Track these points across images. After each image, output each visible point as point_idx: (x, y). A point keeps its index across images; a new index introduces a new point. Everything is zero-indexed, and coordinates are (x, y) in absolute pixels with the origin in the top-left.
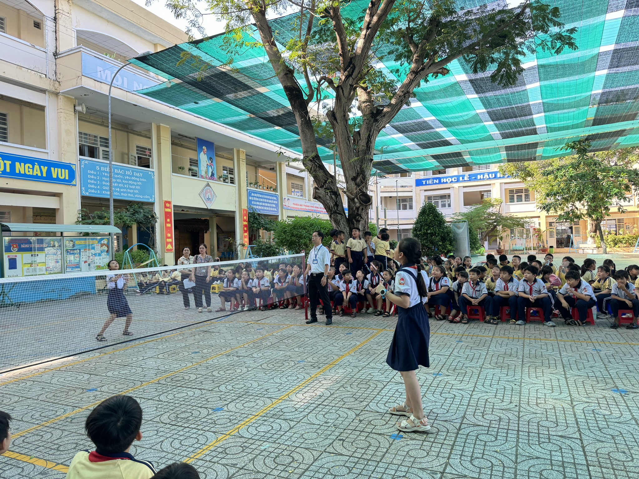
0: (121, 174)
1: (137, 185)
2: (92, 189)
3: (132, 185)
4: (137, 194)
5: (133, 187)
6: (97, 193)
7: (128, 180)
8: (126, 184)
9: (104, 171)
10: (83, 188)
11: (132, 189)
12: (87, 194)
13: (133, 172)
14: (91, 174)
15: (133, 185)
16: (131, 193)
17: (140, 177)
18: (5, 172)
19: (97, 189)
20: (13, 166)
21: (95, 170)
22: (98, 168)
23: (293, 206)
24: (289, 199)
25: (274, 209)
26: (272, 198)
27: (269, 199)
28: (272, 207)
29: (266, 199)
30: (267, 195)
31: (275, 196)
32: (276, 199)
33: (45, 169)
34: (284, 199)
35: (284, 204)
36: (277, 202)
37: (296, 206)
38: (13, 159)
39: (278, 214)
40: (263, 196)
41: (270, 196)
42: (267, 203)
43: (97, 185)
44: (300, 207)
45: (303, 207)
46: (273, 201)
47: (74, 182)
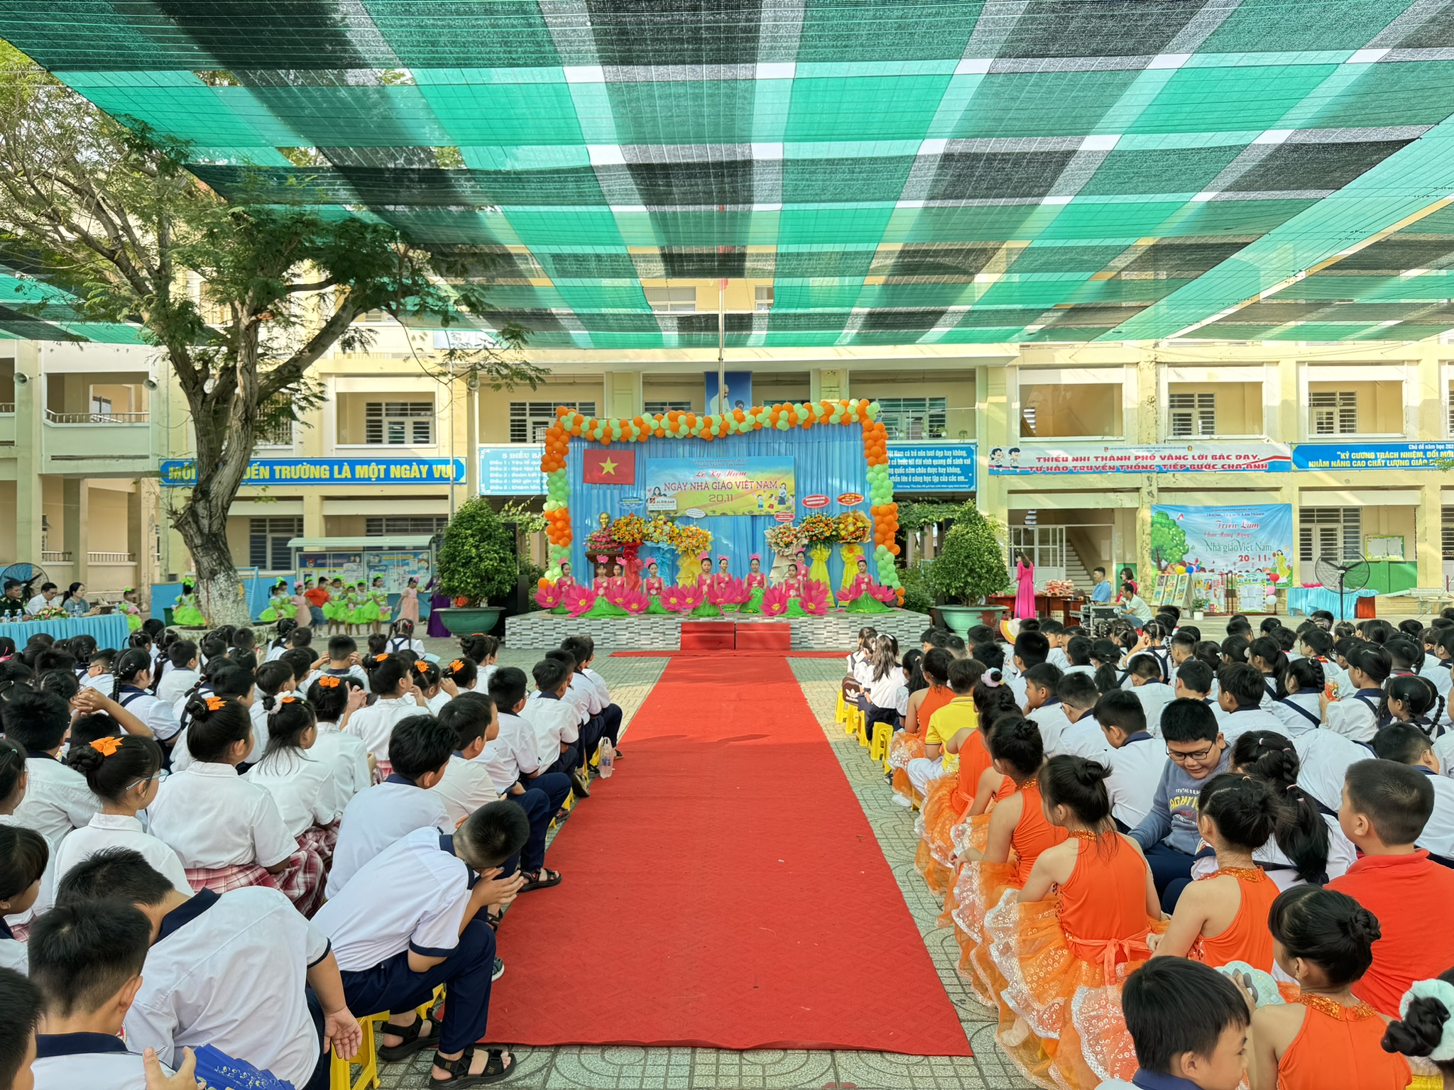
2: (495, 485)
6: (503, 490)
9: (515, 459)
10: (483, 486)
12: (489, 493)
14: (494, 466)
18: (378, 479)
19: (502, 485)
20: (387, 471)
21: (501, 459)
22: (505, 456)
23: (1039, 465)
24: (1017, 450)
25: (953, 479)
26: (948, 453)
27: (933, 458)
28: (948, 475)
29: (923, 458)
30: (925, 449)
31: (962, 449)
32: (964, 453)
33: (424, 469)
34: (994, 452)
35: (994, 463)
36: (968, 462)
37: (1054, 464)
38: (388, 463)
39: (973, 489)
40: (907, 454)
41: (940, 449)
42: (926, 466)
43: (503, 479)
44: (1075, 464)
45: (1093, 463)
46: (949, 461)
47: (463, 480)
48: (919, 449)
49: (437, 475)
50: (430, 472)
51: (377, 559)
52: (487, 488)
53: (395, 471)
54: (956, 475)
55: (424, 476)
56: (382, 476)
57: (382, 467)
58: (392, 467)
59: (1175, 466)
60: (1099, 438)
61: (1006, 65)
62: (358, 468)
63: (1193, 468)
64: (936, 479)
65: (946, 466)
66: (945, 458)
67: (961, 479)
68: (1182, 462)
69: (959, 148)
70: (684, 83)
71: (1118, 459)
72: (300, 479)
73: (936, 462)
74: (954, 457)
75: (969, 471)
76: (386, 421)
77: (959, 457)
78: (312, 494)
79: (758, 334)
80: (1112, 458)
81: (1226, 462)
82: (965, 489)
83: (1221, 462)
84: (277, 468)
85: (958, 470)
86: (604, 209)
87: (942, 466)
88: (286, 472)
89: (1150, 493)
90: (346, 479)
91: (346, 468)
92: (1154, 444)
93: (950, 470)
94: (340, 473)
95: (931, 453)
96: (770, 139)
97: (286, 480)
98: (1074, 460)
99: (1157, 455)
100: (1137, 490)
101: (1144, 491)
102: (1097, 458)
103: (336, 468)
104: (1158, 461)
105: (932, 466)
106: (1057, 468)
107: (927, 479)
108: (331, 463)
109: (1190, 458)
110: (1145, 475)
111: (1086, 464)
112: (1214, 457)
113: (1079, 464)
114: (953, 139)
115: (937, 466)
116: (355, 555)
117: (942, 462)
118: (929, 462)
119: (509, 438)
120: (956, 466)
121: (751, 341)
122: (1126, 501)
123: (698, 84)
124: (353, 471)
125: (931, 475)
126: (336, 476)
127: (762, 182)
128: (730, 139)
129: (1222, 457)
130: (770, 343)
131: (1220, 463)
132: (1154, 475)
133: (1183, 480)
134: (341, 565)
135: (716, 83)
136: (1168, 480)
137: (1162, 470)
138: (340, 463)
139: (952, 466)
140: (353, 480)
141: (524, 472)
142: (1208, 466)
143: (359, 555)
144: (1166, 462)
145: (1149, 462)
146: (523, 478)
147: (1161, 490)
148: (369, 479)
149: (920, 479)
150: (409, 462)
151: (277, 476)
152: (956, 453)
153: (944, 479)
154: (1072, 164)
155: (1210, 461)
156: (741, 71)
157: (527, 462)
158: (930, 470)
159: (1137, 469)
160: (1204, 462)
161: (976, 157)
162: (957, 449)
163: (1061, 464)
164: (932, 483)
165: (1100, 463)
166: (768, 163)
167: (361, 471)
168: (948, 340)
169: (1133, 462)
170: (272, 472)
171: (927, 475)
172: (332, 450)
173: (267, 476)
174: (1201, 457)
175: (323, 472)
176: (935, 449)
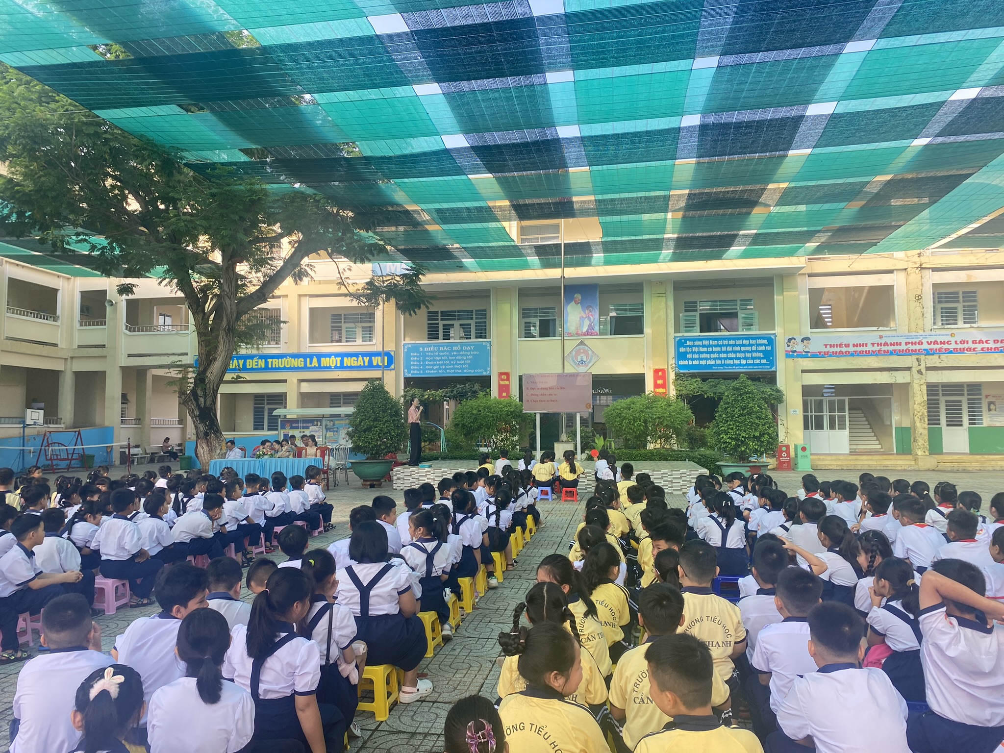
0: (448, 351)
1: (467, 359)
2: (414, 370)
3: (459, 360)
4: (466, 369)
5: (461, 362)
6: (420, 374)
7: (456, 356)
8: (453, 360)
9: (428, 352)
10: (406, 370)
11: (460, 364)
12: (410, 375)
13: (462, 346)
14: (414, 356)
15: (462, 359)
16: (459, 369)
17: (470, 351)
18: (336, 367)
19: (420, 370)
20: (342, 361)
21: (418, 352)
22: (421, 349)
23: (826, 350)
24: (808, 339)
25: (758, 361)
26: (754, 342)
27: (741, 346)
28: (753, 358)
29: (733, 346)
30: (734, 339)
31: (764, 338)
32: (766, 342)
33: (367, 359)
34: (789, 340)
35: (789, 349)
36: (769, 348)
37: (838, 349)
38: (342, 355)
39: (773, 369)
40: (720, 343)
41: (746, 339)
42: (736, 352)
43: (420, 365)
44: (856, 349)
45: (870, 348)
46: (754, 348)
47: (392, 367)
48: (729, 339)
49: (375, 364)
50: (370, 361)
51: (332, 423)
52: (409, 372)
53: (347, 361)
54: (760, 358)
55: (366, 364)
56: (339, 365)
57: (339, 359)
58: (345, 359)
59: (940, 349)
60: (875, 328)
61: (730, 60)
62: (323, 359)
63: (955, 351)
64: (744, 362)
65: (752, 352)
66: (750, 345)
67: (764, 361)
68: (946, 346)
69: (711, 119)
70: (497, 90)
71: (891, 344)
72: (285, 368)
73: (743, 349)
74: (758, 345)
75: (770, 355)
76: (344, 326)
77: (762, 345)
78: (293, 378)
79: (598, 256)
80: (886, 344)
81: (986, 345)
82: (767, 369)
83: (982, 346)
84: (270, 360)
85: (761, 355)
86: (464, 177)
87: (748, 352)
88: (276, 363)
89: (920, 372)
90: (315, 367)
91: (315, 359)
92: (921, 332)
93: (755, 355)
94: (311, 363)
95: (739, 342)
96: (568, 123)
97: (276, 369)
98: (854, 345)
99: (924, 341)
100: (909, 369)
101: (914, 370)
102: (873, 344)
103: (308, 360)
104: (925, 346)
105: (740, 352)
106: (841, 352)
107: (737, 362)
108: (305, 356)
109: (953, 342)
110: (914, 357)
111: (864, 349)
112: (974, 342)
113: (859, 349)
114: (705, 113)
115: (744, 352)
116: (317, 421)
117: (749, 348)
118: (738, 349)
119: (427, 336)
120: (760, 352)
121: (594, 261)
122: (901, 378)
123: (506, 90)
124: (319, 362)
125: (739, 359)
126: (309, 365)
127: (570, 153)
128: (540, 125)
129: (981, 342)
130: (608, 263)
131: (979, 347)
132: (922, 357)
133: (948, 360)
134: (308, 428)
135: (519, 88)
136: (933, 361)
137: (928, 353)
138: (311, 356)
139: (756, 351)
140: (320, 368)
141: (434, 360)
142: (969, 349)
143: (320, 421)
144: (932, 346)
145: (918, 347)
146: (434, 365)
147: (928, 369)
148: (330, 367)
149: (731, 362)
150: (356, 355)
151: (270, 366)
152: (760, 342)
153: (751, 362)
154: (803, 127)
155: (971, 345)
156: (536, 79)
157: (437, 354)
158: (739, 355)
159: (907, 353)
160: (966, 346)
161: (726, 126)
162: (760, 338)
163: (844, 349)
164: (740, 365)
165: (876, 348)
166: (570, 140)
167: (325, 362)
168: (745, 255)
169: (903, 347)
170: (266, 363)
171: (737, 358)
172: (307, 347)
173: (263, 366)
174: (962, 342)
175: (299, 363)
176: (743, 339)
